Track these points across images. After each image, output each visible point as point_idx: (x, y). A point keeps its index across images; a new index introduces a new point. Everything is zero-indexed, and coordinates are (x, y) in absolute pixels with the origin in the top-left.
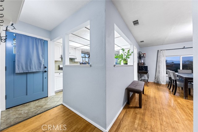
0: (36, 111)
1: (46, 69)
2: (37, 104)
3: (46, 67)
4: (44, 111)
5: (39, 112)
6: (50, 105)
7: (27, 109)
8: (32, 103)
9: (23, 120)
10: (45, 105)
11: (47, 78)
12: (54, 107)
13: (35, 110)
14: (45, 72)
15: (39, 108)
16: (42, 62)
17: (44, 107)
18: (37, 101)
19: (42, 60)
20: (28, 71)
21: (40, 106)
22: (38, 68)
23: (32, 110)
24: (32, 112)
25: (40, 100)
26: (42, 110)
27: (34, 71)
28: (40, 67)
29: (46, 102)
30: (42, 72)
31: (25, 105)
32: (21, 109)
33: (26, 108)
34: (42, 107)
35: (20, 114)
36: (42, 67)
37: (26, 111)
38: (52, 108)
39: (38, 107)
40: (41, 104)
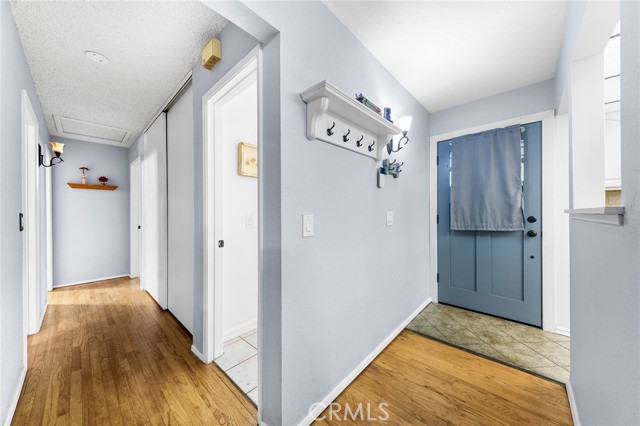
0: (471, 341)
1: (534, 227)
2: (491, 329)
3: (532, 220)
4: (486, 353)
5: (474, 348)
6: (520, 356)
7: (463, 324)
8: (485, 320)
9: (437, 337)
10: (506, 344)
11: (537, 258)
12: (523, 370)
13: (472, 338)
14: (531, 234)
15: (486, 339)
16: (516, 201)
17: (497, 347)
18: (500, 322)
19: (516, 194)
20: (476, 227)
21: (490, 337)
22: (502, 222)
23: (468, 333)
24: (465, 337)
25: (511, 323)
26: (487, 349)
27: (489, 229)
28: (510, 219)
29: (518, 338)
30: (520, 234)
31: (470, 313)
32: (455, 317)
33: (464, 321)
34: (494, 342)
35: (445, 325)
36: (516, 216)
37: (457, 328)
38: (515, 367)
39: (485, 336)
40: (501, 333)
